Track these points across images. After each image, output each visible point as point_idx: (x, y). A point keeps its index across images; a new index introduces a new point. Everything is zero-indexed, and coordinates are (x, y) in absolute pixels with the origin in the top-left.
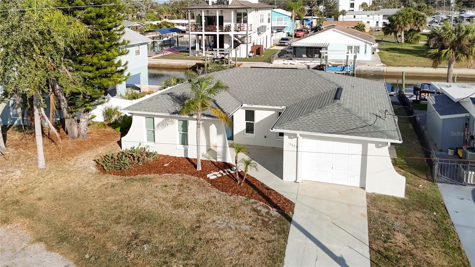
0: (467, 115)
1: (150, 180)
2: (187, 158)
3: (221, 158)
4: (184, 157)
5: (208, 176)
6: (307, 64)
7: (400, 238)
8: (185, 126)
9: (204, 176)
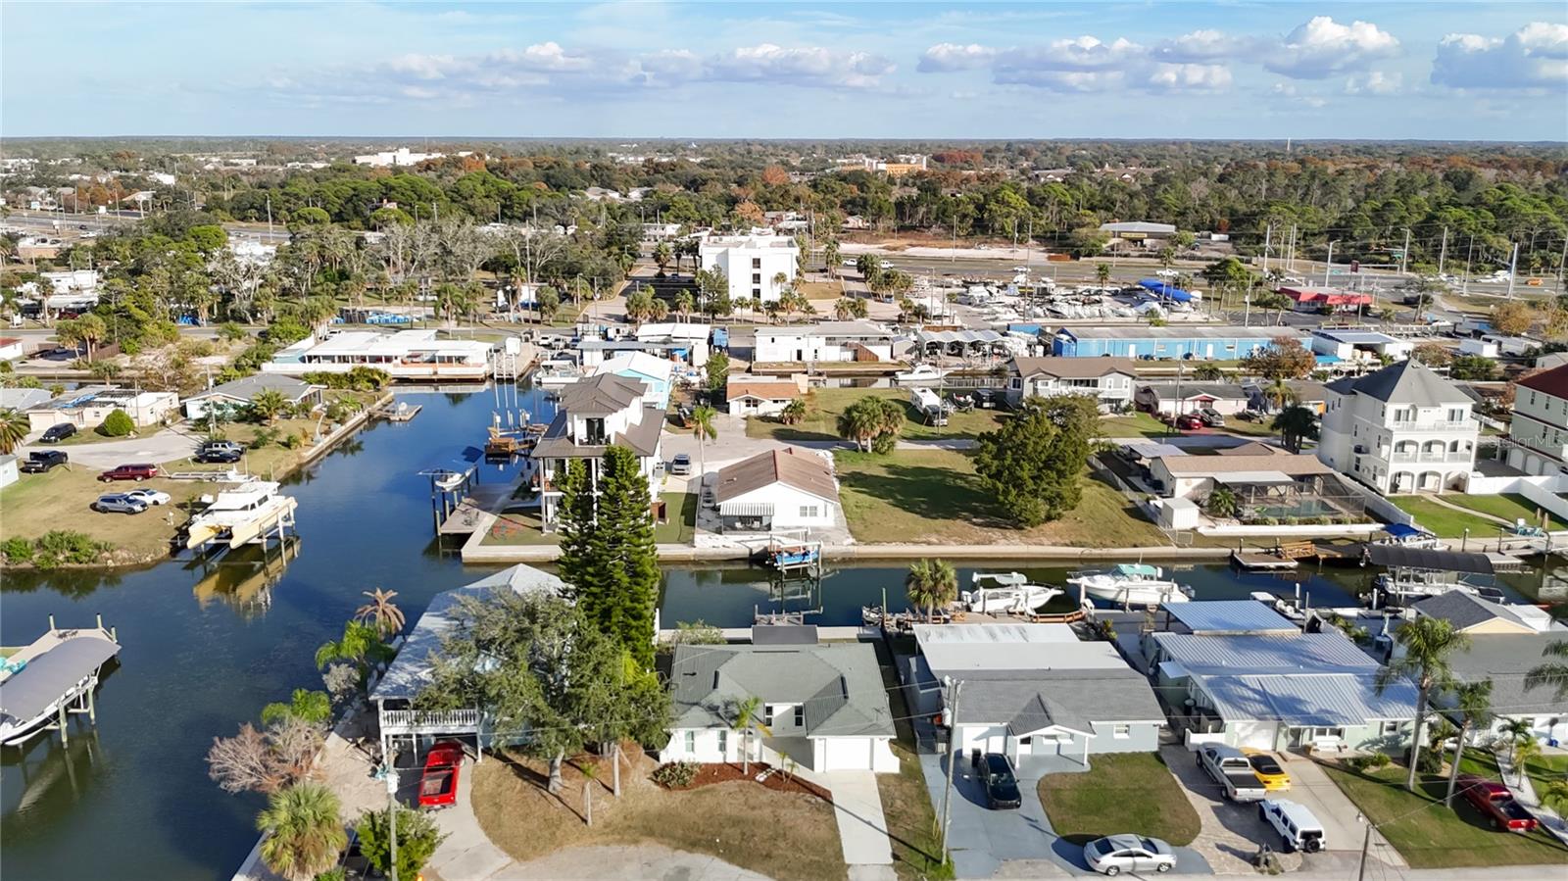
2: (727, 763)
3: (757, 758)
4: (722, 762)
5: (757, 777)
8: (723, 736)
9: (754, 779)
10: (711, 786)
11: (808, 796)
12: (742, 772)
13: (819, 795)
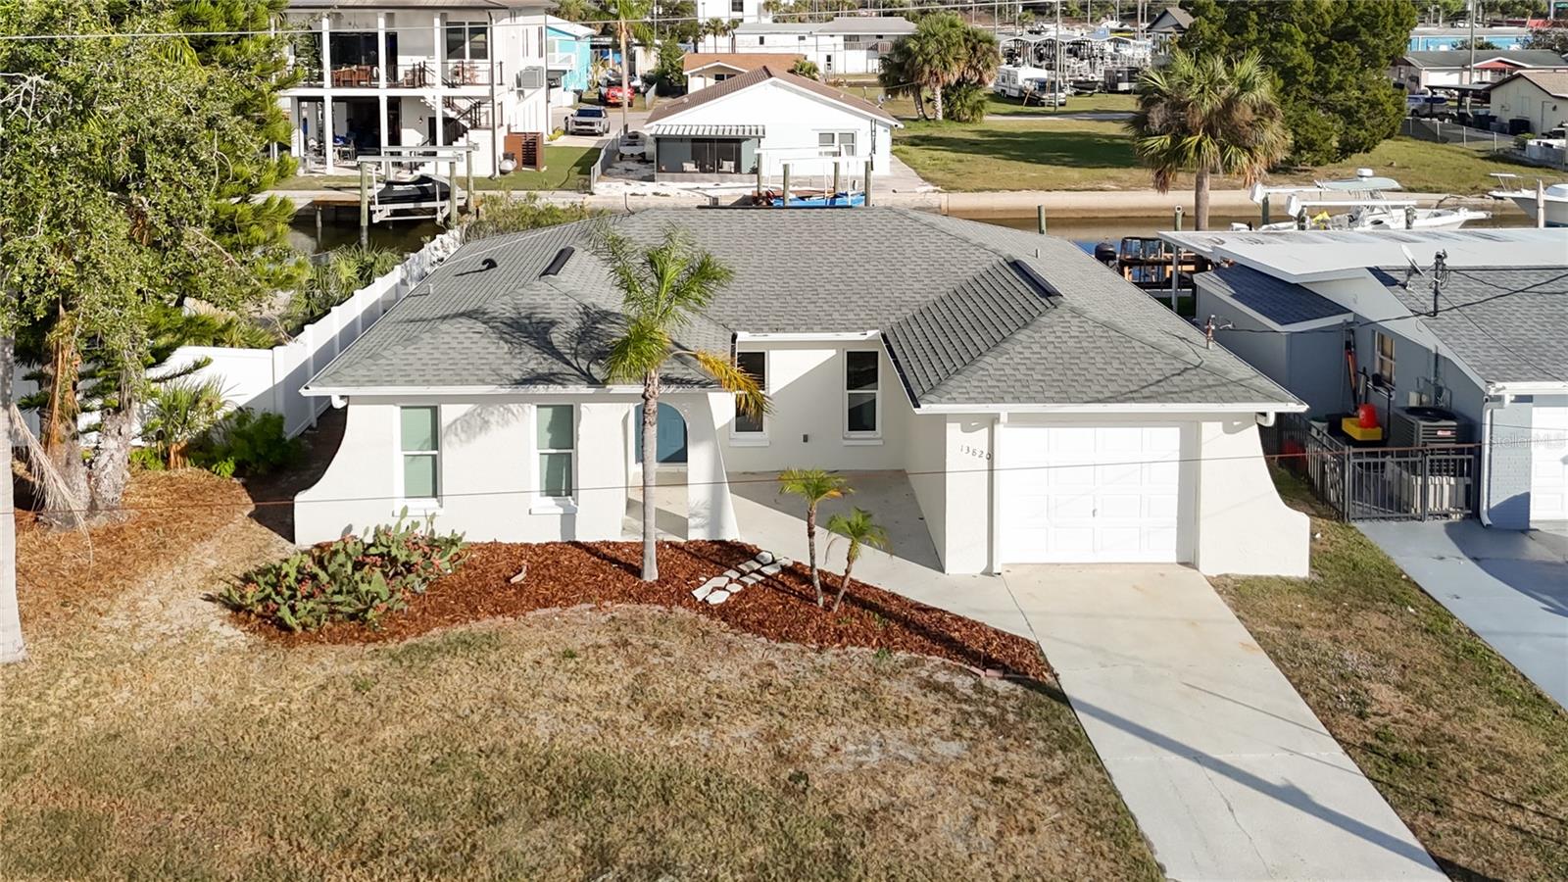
0: (1349, 318)
1: (491, 640)
2: (577, 544)
3: (703, 527)
4: (560, 541)
5: (699, 594)
6: (708, 193)
7: (1384, 695)
8: (563, 427)
9: (684, 597)
10: (486, 624)
11: (934, 665)
12: (637, 572)
13: (988, 663)
